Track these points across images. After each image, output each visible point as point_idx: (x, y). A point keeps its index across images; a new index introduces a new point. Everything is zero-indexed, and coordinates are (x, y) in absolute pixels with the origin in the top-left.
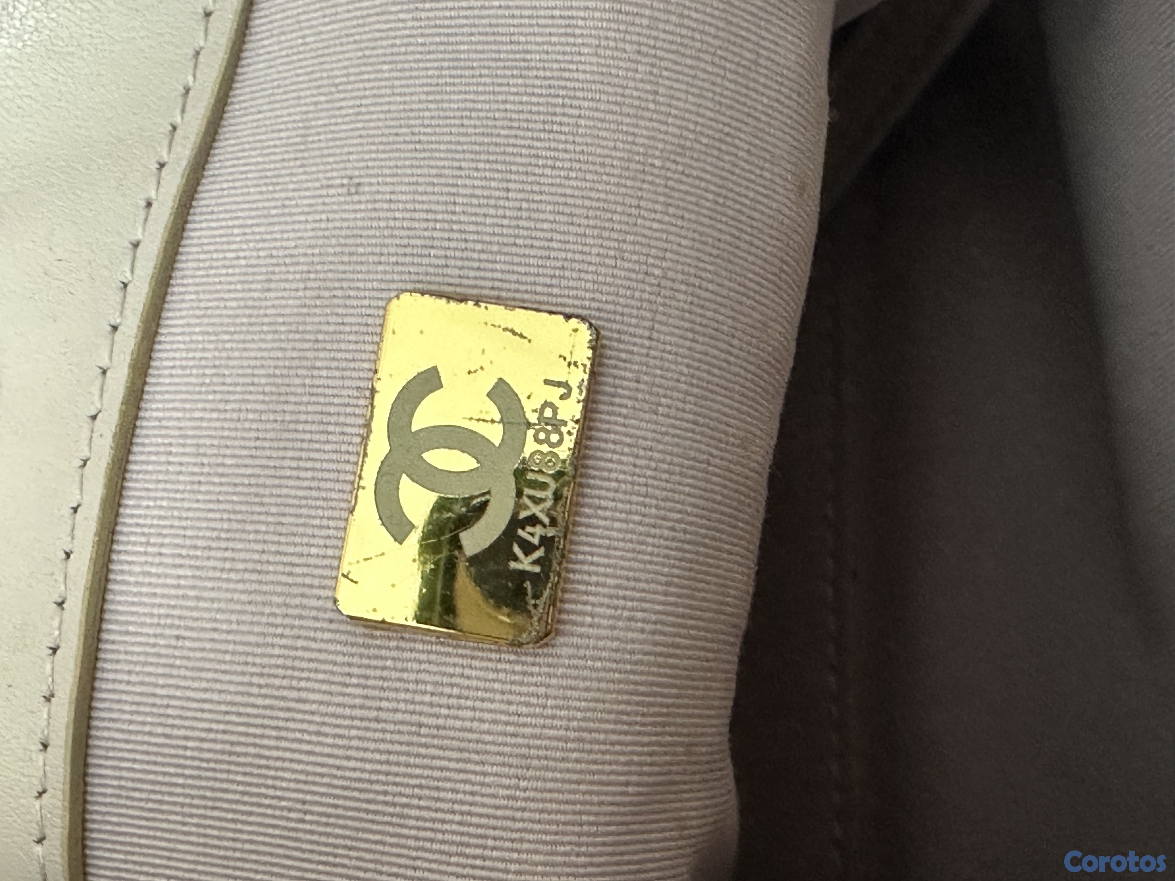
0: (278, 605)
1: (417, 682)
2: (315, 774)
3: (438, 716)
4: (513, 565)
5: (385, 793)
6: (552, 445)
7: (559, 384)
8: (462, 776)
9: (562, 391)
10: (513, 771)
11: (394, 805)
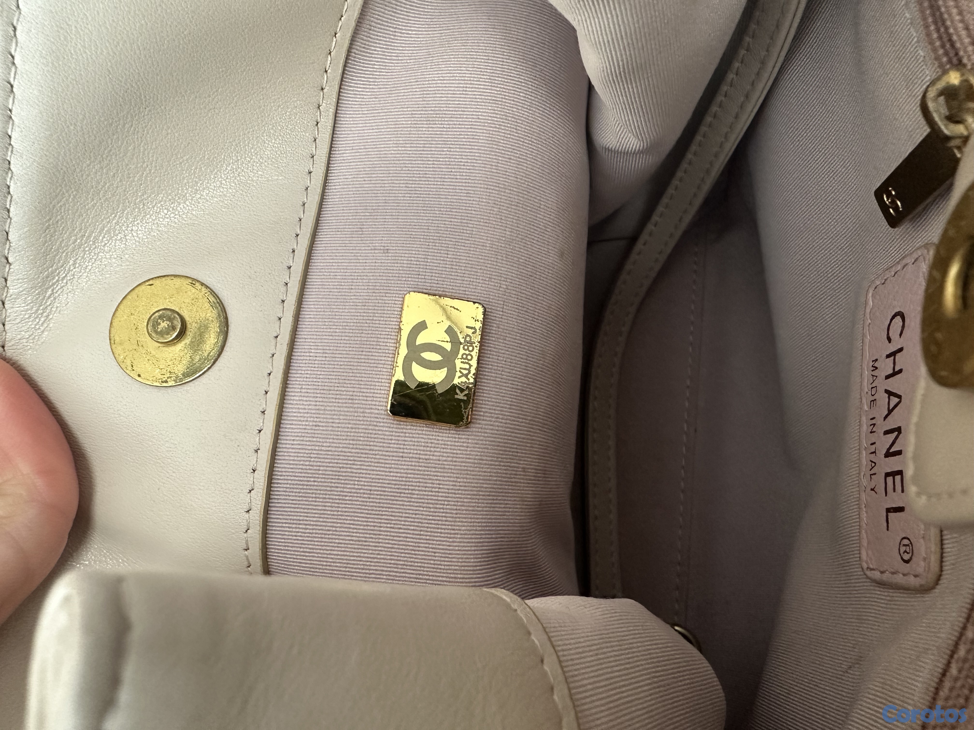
0: (361, 413)
1: (418, 442)
2: (376, 479)
3: (426, 455)
4: (456, 396)
5: (405, 485)
6: (470, 351)
7: (471, 328)
8: (436, 478)
9: (473, 330)
10: (455, 475)
11: (408, 489)
